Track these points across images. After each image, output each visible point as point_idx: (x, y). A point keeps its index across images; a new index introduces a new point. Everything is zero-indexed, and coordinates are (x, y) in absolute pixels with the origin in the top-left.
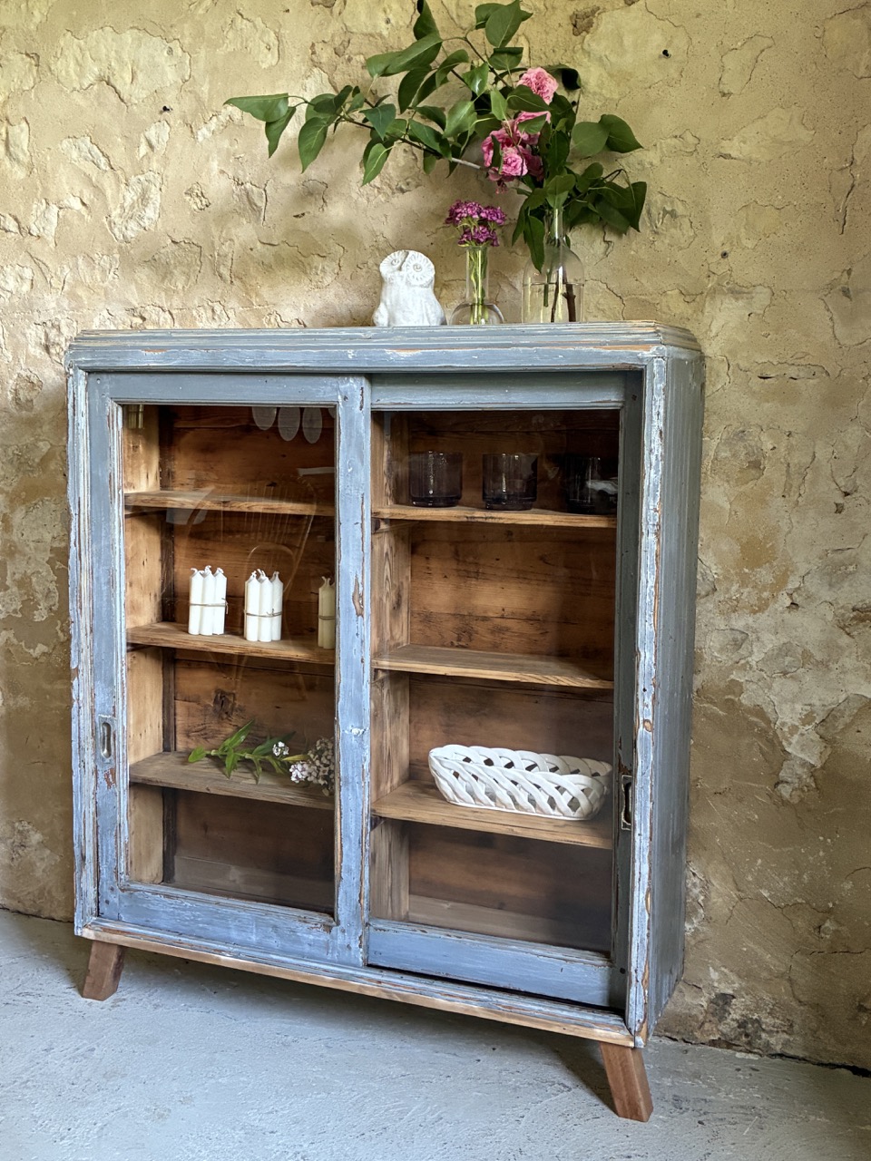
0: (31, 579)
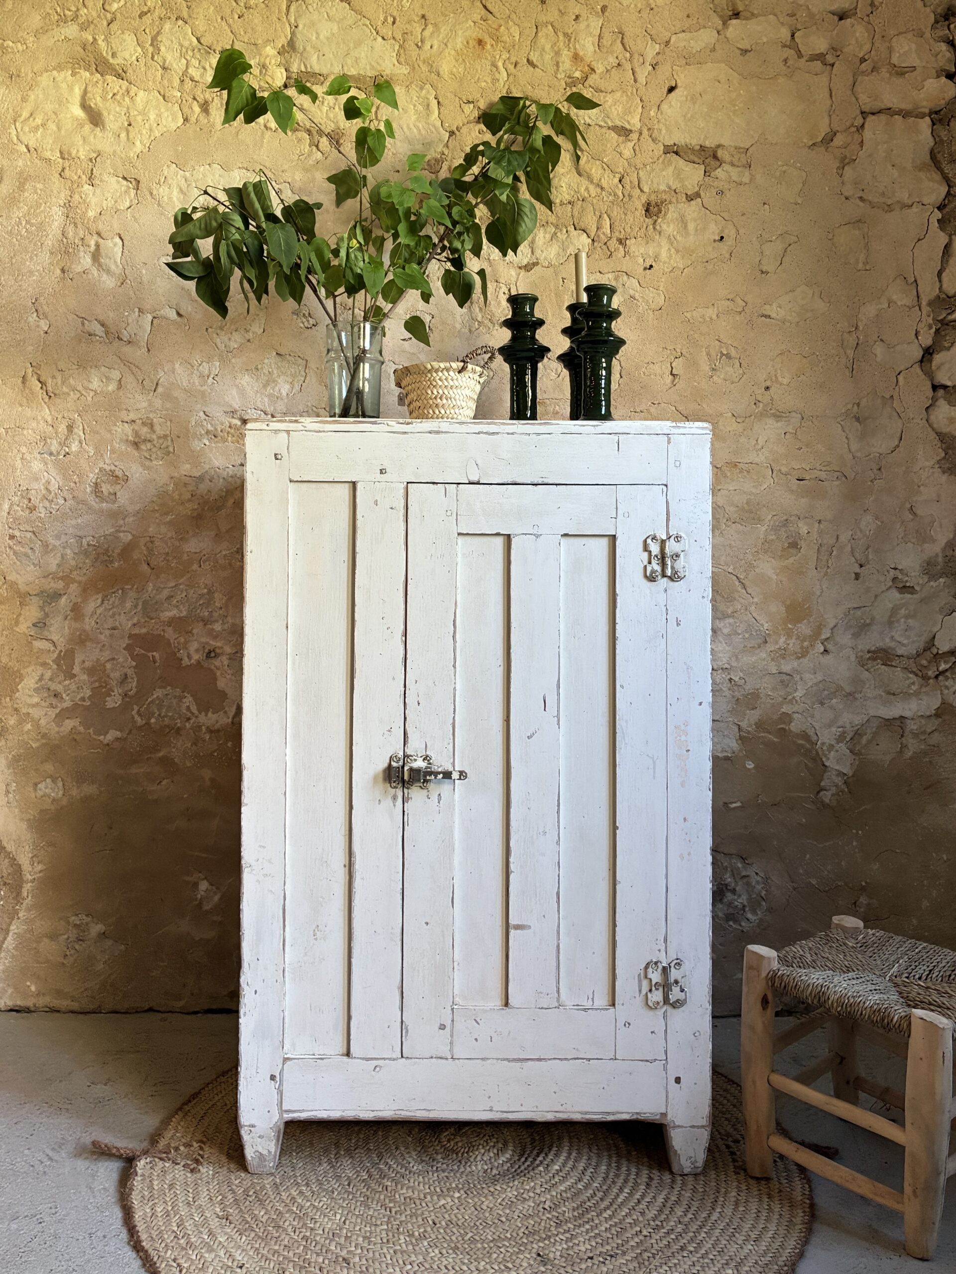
0: (105, 666)
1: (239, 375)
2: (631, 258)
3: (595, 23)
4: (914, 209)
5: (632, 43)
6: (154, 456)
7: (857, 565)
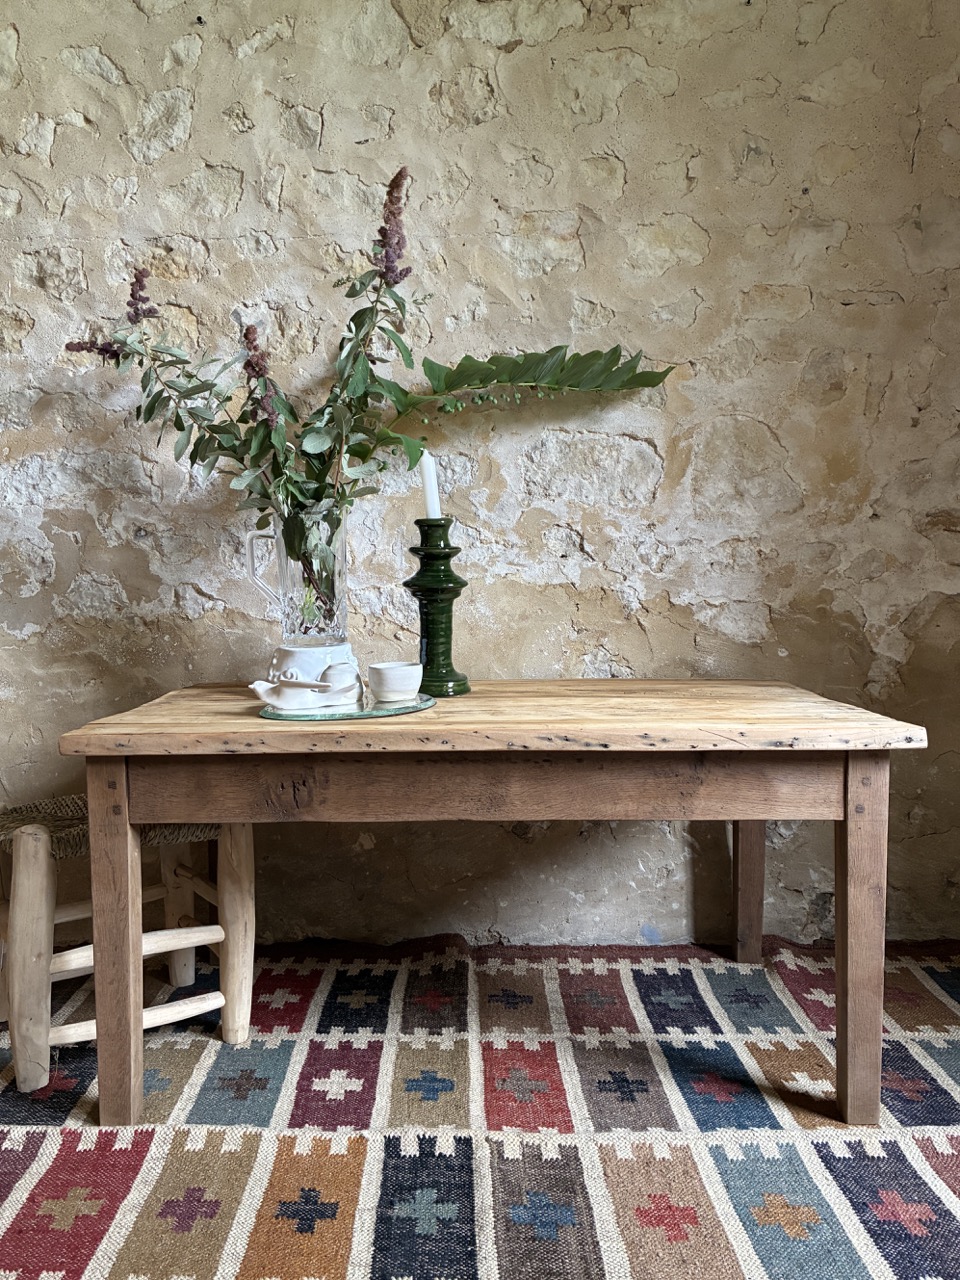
1: (162, 194)
2: (636, 29)
6: (64, 295)
7: (915, 409)
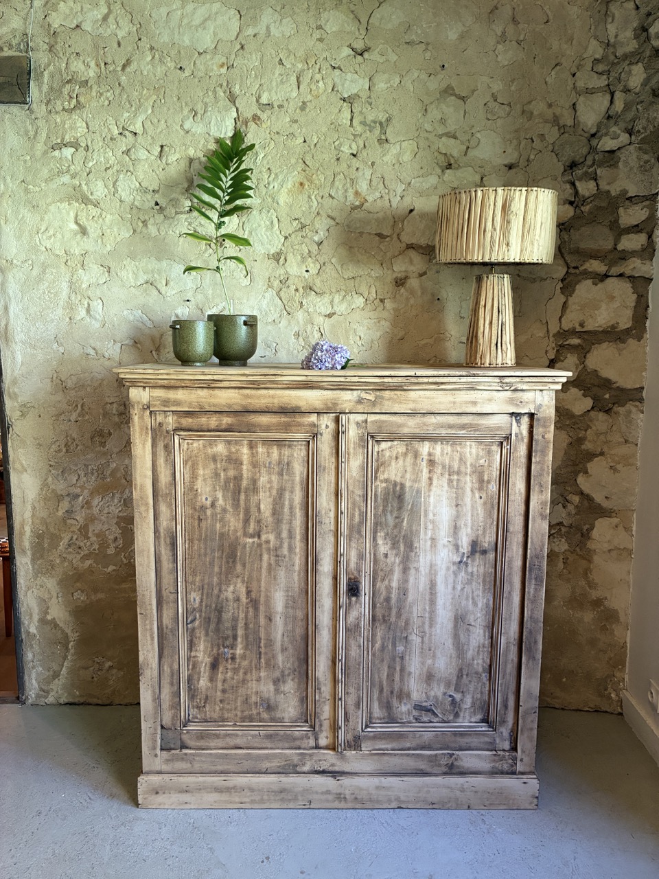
0: (105, 533)
3: (368, 173)
4: (548, 281)
5: (389, 184)
